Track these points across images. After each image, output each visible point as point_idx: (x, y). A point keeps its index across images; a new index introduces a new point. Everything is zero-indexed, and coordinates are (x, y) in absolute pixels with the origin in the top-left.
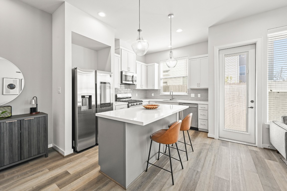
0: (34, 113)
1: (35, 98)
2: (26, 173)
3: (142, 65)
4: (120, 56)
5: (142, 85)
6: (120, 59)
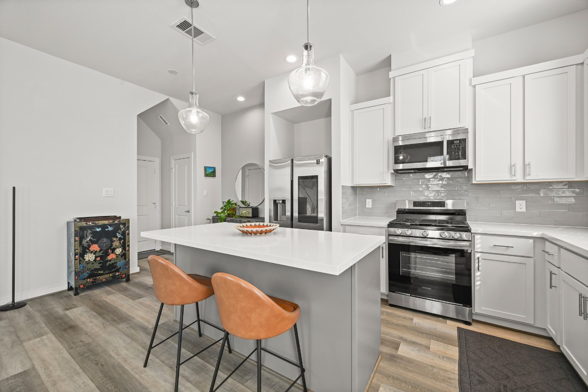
3: (524, 77)
4: (391, 99)
5: (527, 162)
6: (389, 108)
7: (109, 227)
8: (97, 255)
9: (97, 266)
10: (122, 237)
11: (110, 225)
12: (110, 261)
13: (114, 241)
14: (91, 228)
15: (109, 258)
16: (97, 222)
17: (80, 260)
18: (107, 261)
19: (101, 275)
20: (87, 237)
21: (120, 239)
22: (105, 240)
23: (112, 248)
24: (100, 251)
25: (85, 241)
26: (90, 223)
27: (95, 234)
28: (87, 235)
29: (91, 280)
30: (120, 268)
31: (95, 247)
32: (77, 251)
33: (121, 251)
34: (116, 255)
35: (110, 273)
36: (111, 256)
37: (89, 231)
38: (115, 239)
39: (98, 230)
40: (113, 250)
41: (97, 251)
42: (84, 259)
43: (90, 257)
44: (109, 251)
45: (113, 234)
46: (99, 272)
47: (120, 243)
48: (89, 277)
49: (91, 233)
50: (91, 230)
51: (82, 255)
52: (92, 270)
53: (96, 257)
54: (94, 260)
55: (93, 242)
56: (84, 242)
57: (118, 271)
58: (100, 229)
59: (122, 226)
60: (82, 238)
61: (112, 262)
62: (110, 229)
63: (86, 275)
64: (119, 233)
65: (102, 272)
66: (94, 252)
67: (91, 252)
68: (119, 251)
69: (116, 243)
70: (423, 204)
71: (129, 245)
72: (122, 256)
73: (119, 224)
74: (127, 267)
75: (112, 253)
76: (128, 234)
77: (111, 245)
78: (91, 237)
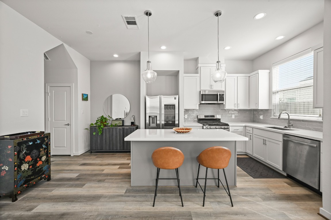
0: (132, 125)
1: (133, 116)
2: (121, 157)
3: (237, 77)
4: (199, 75)
5: (238, 103)
6: (198, 78)
7: (38, 141)
8: (30, 164)
9: (30, 173)
10: (46, 147)
11: (39, 139)
12: (39, 167)
13: (41, 151)
14: (26, 142)
15: (38, 165)
16: (30, 138)
17: (18, 171)
18: (37, 168)
19: (33, 179)
20: (23, 150)
21: (45, 149)
22: (35, 151)
23: (40, 157)
24: (32, 161)
25: (22, 154)
26: (25, 139)
27: (28, 147)
28: (23, 149)
29: (26, 185)
30: (45, 171)
31: (28, 158)
32: (16, 163)
33: (45, 158)
34: (42, 161)
35: (38, 177)
36: (40, 163)
37: (25, 146)
38: (42, 150)
39: (30, 144)
40: (40, 158)
41: (30, 161)
42: (21, 169)
43: (25, 167)
44: (38, 159)
45: (40, 146)
46: (32, 177)
47: (45, 152)
48: (24, 184)
49: (26, 147)
50: (26, 145)
51: (19, 167)
52: (27, 177)
53: (29, 166)
54: (28, 169)
55: (27, 154)
56: (21, 156)
57: (43, 174)
58: (32, 143)
59: (46, 139)
60: (19, 152)
61: (40, 168)
62: (38, 142)
63: (22, 182)
64: (44, 144)
65: (33, 177)
66: (28, 162)
67: (26, 163)
68: (44, 158)
69: (42, 153)
70: (208, 116)
71: (50, 152)
72: (46, 162)
73: (44, 138)
74: (49, 169)
75: (40, 161)
76: (50, 145)
77: (39, 154)
78: (26, 150)
